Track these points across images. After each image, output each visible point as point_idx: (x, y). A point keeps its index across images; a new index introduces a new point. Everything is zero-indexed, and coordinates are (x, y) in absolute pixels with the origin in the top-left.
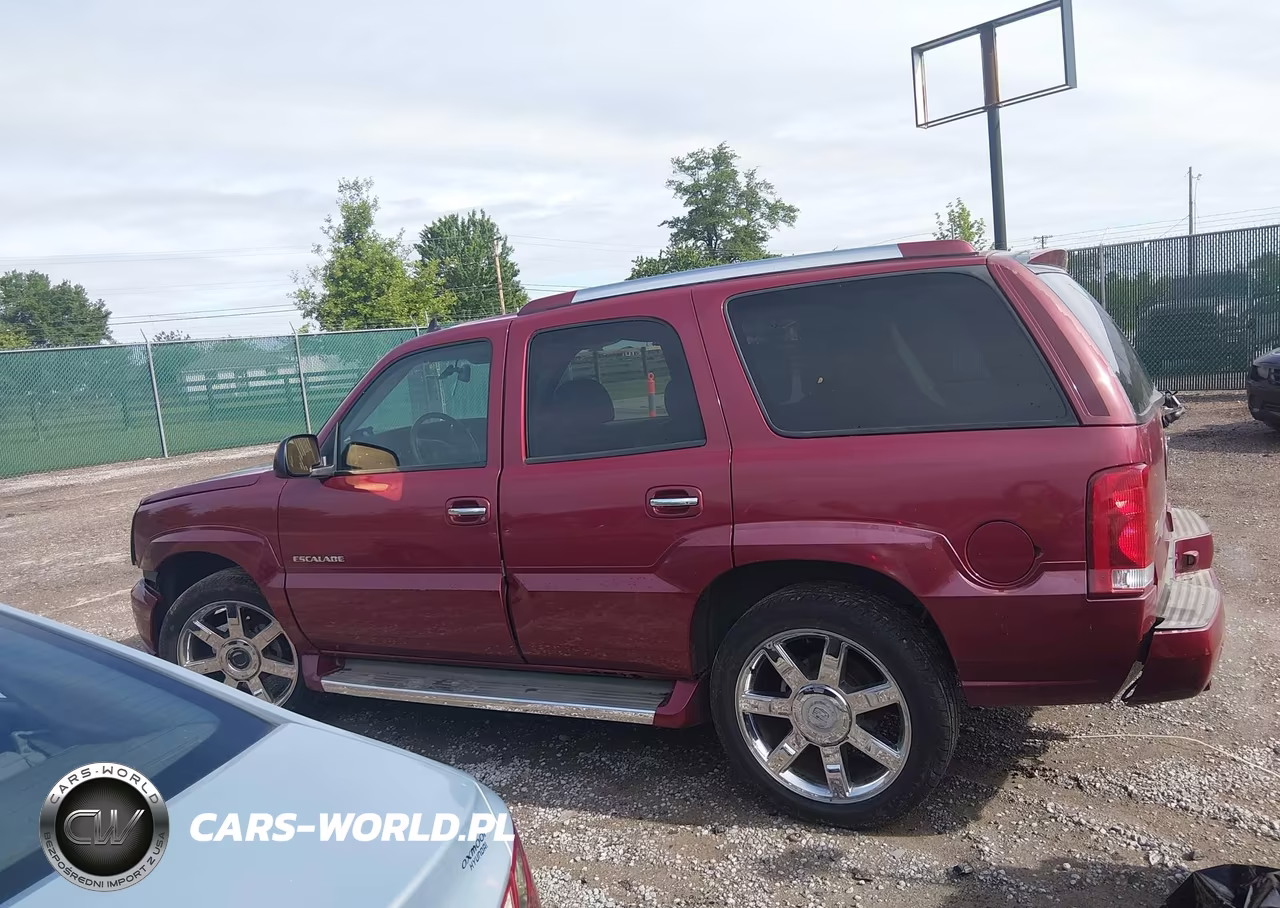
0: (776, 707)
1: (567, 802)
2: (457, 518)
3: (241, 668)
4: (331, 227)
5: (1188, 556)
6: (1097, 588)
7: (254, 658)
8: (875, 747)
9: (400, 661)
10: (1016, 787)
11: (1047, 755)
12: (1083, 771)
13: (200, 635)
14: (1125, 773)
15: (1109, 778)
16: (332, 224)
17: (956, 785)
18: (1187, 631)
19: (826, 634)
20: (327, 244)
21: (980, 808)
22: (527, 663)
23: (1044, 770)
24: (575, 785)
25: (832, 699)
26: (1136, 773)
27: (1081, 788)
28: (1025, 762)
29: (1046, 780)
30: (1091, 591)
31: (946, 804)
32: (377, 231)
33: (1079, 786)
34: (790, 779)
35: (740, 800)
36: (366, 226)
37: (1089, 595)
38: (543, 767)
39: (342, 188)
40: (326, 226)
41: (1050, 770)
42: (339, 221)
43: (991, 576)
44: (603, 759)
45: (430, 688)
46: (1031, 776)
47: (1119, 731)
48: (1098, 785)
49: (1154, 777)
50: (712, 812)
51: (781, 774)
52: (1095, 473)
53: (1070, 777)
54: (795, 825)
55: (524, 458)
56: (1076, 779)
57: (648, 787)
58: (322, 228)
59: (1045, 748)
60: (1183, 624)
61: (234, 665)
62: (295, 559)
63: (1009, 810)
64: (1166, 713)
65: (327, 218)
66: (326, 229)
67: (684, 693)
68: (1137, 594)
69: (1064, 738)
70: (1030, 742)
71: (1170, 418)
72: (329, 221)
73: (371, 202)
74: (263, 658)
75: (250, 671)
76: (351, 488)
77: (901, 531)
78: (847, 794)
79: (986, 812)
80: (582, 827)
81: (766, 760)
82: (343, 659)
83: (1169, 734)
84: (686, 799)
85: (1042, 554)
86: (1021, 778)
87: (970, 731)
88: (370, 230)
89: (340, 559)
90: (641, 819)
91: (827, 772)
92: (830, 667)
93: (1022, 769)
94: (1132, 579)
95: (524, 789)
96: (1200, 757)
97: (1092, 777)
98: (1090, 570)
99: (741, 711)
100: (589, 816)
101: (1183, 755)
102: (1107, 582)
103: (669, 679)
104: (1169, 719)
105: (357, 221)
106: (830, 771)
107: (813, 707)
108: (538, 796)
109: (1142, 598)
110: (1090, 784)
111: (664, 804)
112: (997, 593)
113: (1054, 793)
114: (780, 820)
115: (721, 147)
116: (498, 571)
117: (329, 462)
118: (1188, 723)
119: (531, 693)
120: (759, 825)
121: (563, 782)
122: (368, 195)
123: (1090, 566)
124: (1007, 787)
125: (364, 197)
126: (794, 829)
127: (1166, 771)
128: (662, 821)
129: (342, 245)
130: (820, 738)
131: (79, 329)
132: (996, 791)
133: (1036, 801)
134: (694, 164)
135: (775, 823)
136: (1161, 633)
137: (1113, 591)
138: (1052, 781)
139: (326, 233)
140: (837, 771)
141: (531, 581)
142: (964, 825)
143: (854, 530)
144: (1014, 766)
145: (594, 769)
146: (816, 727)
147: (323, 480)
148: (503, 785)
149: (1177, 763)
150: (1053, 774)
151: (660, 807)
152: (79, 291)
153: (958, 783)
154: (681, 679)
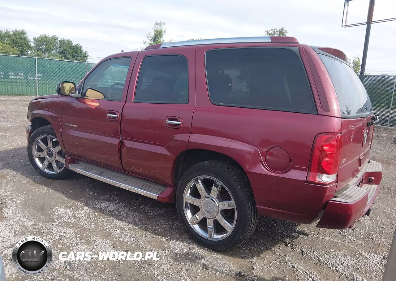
0: (196, 202)
1: (127, 220)
2: (110, 118)
3: (50, 157)
4: (150, 36)
5: (370, 178)
6: (311, 179)
7: (54, 155)
8: (224, 223)
9: (91, 164)
10: (279, 249)
11: (297, 240)
12: (306, 249)
13: (39, 145)
14: (322, 252)
15: (315, 253)
16: (150, 35)
17: (258, 243)
18: (343, 203)
19: (215, 179)
20: (148, 41)
21: (262, 253)
22: (125, 171)
23: (293, 245)
24: (133, 215)
25: (213, 203)
26: (326, 254)
27: (303, 254)
28: (288, 241)
29: (292, 248)
30: (307, 180)
31: (251, 249)
32: (164, 39)
33: (302, 253)
34: (197, 228)
35: (182, 231)
36: (161, 37)
37: (306, 181)
38: (128, 207)
39: (155, 24)
40: (149, 35)
41: (295, 245)
42: (152, 35)
43: (273, 168)
44: (148, 209)
45: (97, 174)
46: (287, 246)
47: (328, 237)
48: (309, 255)
49: (332, 256)
50: (171, 233)
51: (193, 225)
52: (318, 134)
53: (300, 249)
54: (194, 244)
55: (133, 100)
56: (302, 251)
57: (156, 221)
58: (147, 36)
59: (298, 237)
60: (343, 200)
61: (48, 156)
62: (65, 124)
63: (272, 256)
64: (350, 234)
65: (149, 33)
66: (148, 36)
67: (168, 191)
68: (326, 184)
69: (306, 235)
70: (293, 234)
71: (370, 123)
72: (150, 34)
73: (163, 30)
74: (57, 155)
75: (53, 159)
76: (84, 103)
77: (244, 145)
78: (213, 237)
79: (263, 255)
80: (126, 229)
81: (190, 219)
82: (78, 160)
83: (347, 243)
84: (165, 228)
85: (292, 163)
86: (283, 245)
87: (275, 226)
88: (161, 39)
89: (76, 126)
90: (146, 231)
91: (208, 228)
92: (215, 191)
93: (285, 243)
94: (325, 179)
95: (117, 213)
96: (353, 253)
97: (309, 251)
98: (309, 172)
99: (184, 200)
100: (131, 226)
101: (348, 251)
102: (315, 177)
103: (165, 185)
104: (349, 237)
105: (158, 35)
106: (209, 228)
107: (207, 204)
108: (120, 216)
109: (327, 187)
110: (306, 253)
111: (157, 228)
112: (273, 174)
113: (292, 254)
114: (191, 241)
115: (282, 29)
116: (119, 138)
117: (79, 93)
118: (355, 240)
119: (125, 182)
120: (183, 241)
121: (130, 213)
122: (163, 28)
123: (309, 170)
124: (276, 248)
125: (162, 28)
126: (193, 245)
127: (338, 256)
128: (153, 233)
129: (152, 42)
130: (208, 216)
131: (79, 58)
132: (271, 248)
133: (283, 255)
134: (272, 33)
135: (188, 242)
136: (332, 202)
137: (316, 182)
138: (293, 249)
139: (148, 38)
140: (211, 228)
141: (128, 143)
142: (252, 257)
143: (228, 142)
144: (283, 241)
145: (143, 211)
146: (207, 211)
147: (77, 99)
148: (112, 210)
149: (343, 254)
150: (295, 247)
151: (155, 228)
152: (81, 47)
153: (259, 242)
154: (169, 186)
